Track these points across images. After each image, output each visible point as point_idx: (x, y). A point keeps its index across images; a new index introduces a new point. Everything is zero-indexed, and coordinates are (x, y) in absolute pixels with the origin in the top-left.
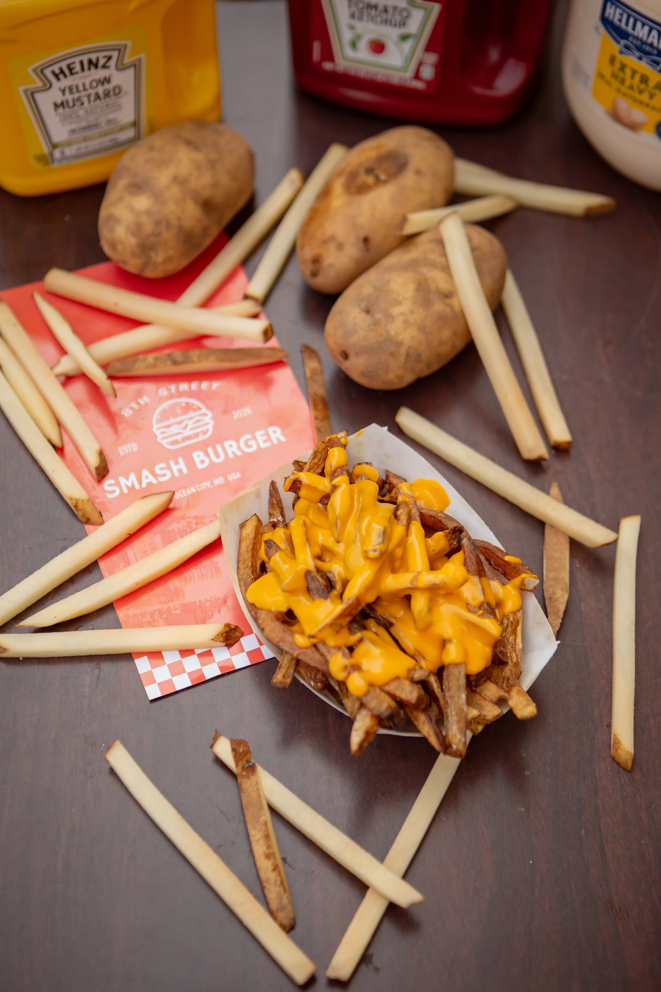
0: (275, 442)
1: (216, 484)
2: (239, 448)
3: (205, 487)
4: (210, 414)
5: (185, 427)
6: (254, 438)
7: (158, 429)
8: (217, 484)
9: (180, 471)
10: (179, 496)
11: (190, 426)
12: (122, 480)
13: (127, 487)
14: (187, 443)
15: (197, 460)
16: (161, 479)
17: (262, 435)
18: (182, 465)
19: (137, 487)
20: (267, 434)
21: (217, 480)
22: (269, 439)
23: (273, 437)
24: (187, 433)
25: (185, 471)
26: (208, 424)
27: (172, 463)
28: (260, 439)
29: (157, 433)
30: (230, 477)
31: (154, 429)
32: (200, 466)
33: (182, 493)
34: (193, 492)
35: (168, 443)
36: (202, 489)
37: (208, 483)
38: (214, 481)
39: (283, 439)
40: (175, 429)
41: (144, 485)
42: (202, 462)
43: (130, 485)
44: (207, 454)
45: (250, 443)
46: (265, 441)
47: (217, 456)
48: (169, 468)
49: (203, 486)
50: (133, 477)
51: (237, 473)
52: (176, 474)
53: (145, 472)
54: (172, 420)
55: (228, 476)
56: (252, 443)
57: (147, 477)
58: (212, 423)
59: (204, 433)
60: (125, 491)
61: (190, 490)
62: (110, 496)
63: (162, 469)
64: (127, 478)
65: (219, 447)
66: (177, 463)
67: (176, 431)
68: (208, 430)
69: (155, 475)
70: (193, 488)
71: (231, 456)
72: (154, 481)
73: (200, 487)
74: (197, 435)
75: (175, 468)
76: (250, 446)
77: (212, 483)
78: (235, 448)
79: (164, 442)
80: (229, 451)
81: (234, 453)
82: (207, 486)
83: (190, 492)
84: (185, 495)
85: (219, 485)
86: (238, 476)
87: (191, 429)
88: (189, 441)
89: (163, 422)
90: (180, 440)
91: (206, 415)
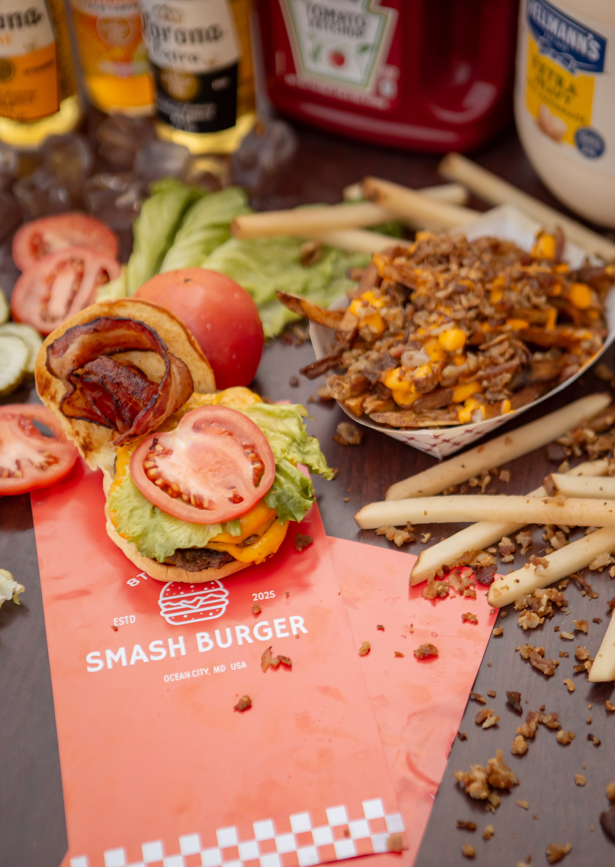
0: (295, 633)
1: (216, 672)
2: (251, 635)
3: (202, 674)
5: (195, 604)
6: (272, 625)
7: (164, 602)
8: (217, 672)
9: (178, 651)
10: (170, 680)
11: (201, 603)
12: (109, 653)
13: (113, 661)
14: (193, 621)
15: (200, 642)
16: (153, 658)
17: (281, 624)
18: (181, 645)
19: (124, 663)
20: (287, 623)
21: (218, 667)
22: (288, 629)
23: (294, 627)
24: (196, 609)
25: (183, 652)
26: (223, 602)
27: (170, 641)
28: (278, 628)
29: (162, 605)
30: (234, 667)
31: (160, 602)
32: (202, 649)
33: (173, 677)
34: (187, 677)
35: (170, 618)
36: (198, 675)
37: (207, 669)
38: (215, 668)
39: (304, 631)
40: (183, 605)
41: (132, 662)
42: (206, 645)
43: (116, 659)
44: (213, 637)
45: (265, 631)
46: (282, 631)
47: (224, 640)
48: (166, 646)
49: (200, 672)
50: (122, 651)
51: (243, 663)
52: (173, 655)
53: (137, 648)
54: (182, 595)
55: (231, 665)
56: (269, 631)
57: (138, 654)
58: (227, 602)
59: (215, 612)
60: (110, 666)
61: (184, 675)
62: (90, 669)
63: (156, 646)
64: (115, 652)
65: (228, 631)
66: (176, 642)
68: (220, 609)
69: (148, 653)
70: (188, 672)
71: (240, 642)
72: (146, 660)
73: (196, 673)
74: (206, 614)
75: (172, 647)
76: (265, 635)
77: (211, 670)
78: (246, 635)
79: (167, 617)
80: (239, 636)
81: (244, 639)
82: (204, 673)
83: (183, 677)
84: (177, 680)
85: (219, 674)
86: (243, 667)
87: (202, 606)
88: (195, 618)
89: (172, 595)
90: (185, 616)
91: (222, 593)
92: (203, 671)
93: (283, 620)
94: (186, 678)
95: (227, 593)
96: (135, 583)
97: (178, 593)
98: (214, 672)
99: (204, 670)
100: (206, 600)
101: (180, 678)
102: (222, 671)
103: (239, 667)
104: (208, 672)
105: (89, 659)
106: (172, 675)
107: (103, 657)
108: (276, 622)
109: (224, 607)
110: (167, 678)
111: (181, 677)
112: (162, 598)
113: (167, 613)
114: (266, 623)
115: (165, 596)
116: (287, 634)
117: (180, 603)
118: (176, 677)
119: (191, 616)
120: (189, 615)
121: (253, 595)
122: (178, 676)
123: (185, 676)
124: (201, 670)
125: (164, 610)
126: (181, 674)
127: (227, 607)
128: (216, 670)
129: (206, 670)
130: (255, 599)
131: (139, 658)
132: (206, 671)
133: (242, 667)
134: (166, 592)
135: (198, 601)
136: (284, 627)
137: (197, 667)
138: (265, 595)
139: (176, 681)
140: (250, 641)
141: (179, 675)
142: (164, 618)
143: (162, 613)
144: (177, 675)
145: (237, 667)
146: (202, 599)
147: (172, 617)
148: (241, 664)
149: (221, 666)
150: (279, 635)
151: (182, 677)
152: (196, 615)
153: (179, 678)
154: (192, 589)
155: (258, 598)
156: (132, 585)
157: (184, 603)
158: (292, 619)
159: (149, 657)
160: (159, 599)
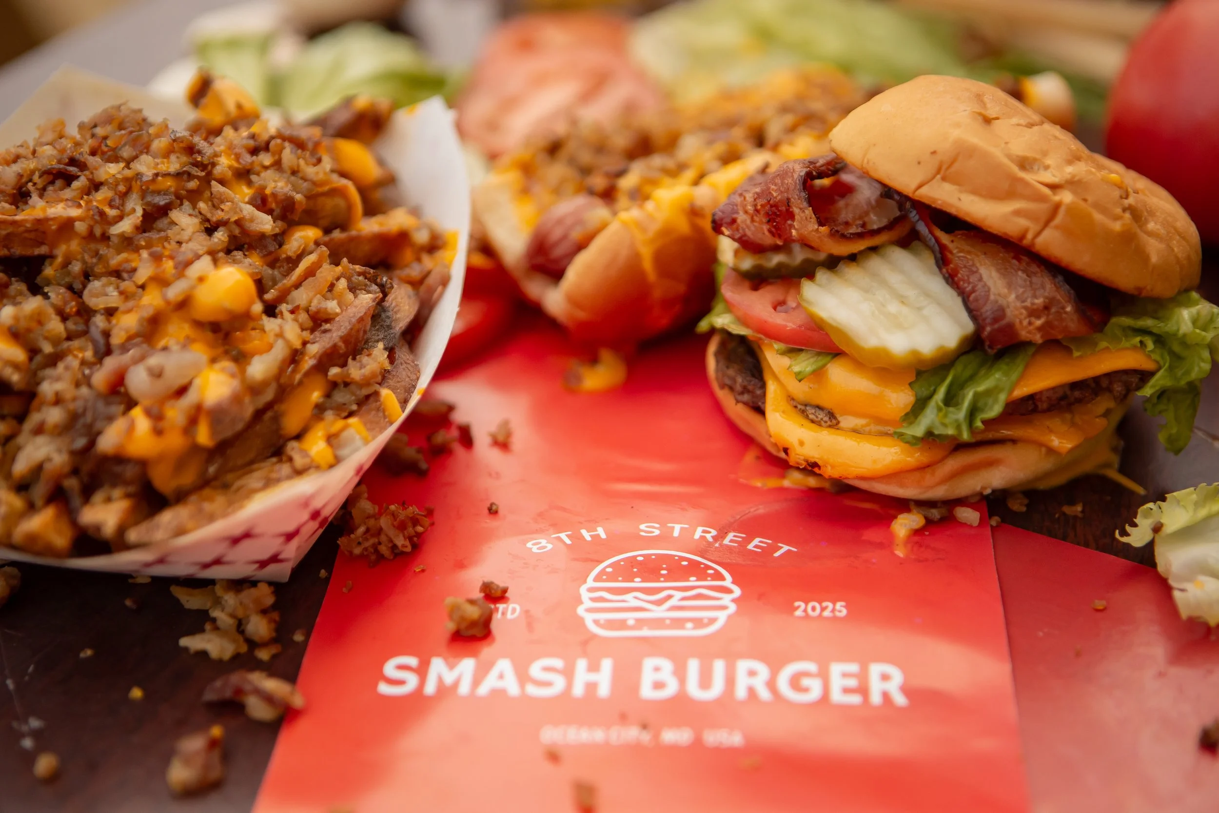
92: (635, 734)
93: (853, 668)
95: (737, 592)
96: (544, 548)
97: (629, 579)
98: (662, 741)
99: (638, 732)
100: (684, 599)
102: (681, 741)
103: (722, 740)
104: (649, 738)
105: (389, 669)
106: (562, 729)
107: (422, 670)
108: (836, 669)
109: (722, 617)
110: (550, 732)
111: (583, 736)
112: (590, 582)
113: (590, 610)
114: (811, 667)
115: (597, 579)
116: (855, 699)
117: (629, 597)
118: (571, 731)
119: (642, 624)
120: (638, 621)
121: (796, 604)
123: (593, 737)
124: (632, 731)
125: (588, 604)
126: (583, 731)
127: (730, 617)
128: (668, 736)
129: (643, 732)
130: (798, 613)
131: (499, 684)
132: (644, 736)
134: (603, 572)
135: (670, 597)
136: (852, 683)
137: (624, 724)
138: (824, 609)
140: (765, 695)
141: (578, 731)
143: (581, 610)
144: (573, 729)
145: (718, 739)
146: (678, 595)
147: (601, 620)
148: (730, 735)
149: (682, 731)
150: (837, 696)
154: (663, 576)
155: (805, 611)
156: (535, 550)
157: (636, 598)
158: (877, 669)
160: (585, 582)
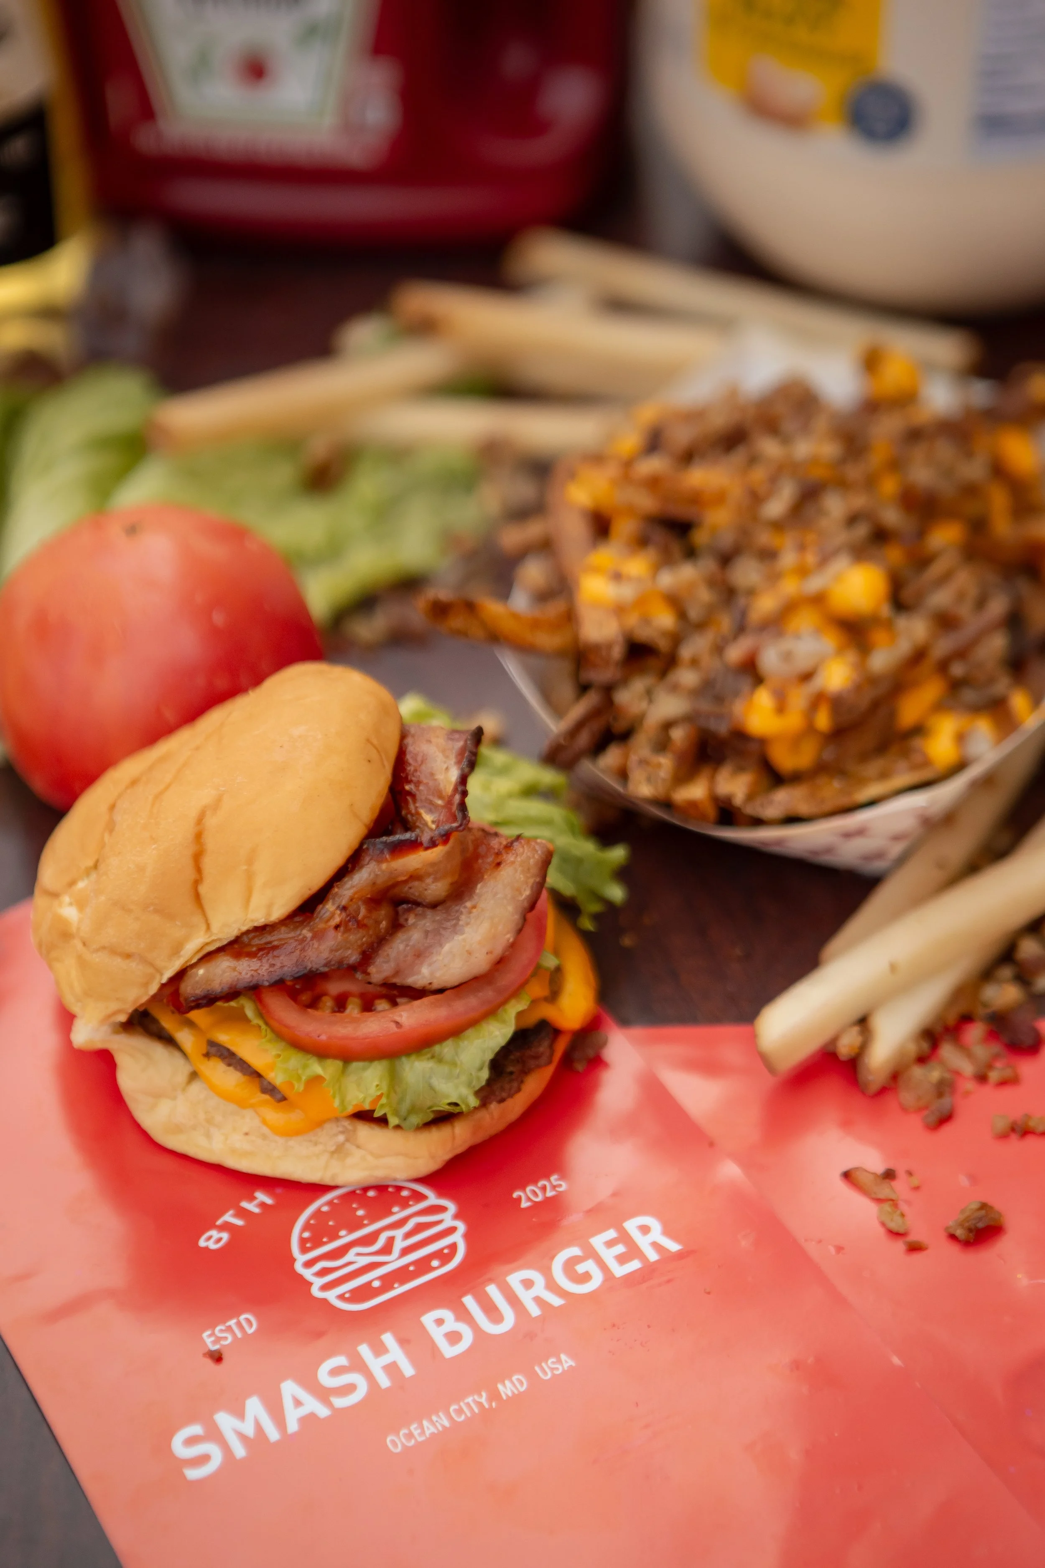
0: (653, 1256)
1: (507, 1395)
2: (552, 1286)
3: (476, 1410)
4: (452, 1207)
5: (387, 1249)
6: (591, 1254)
7: (309, 1264)
8: (510, 1394)
9: (392, 1369)
10: (403, 1444)
11: (400, 1245)
12: (225, 1421)
13: (243, 1437)
14: (399, 1290)
15: (437, 1334)
16: (340, 1402)
17: (610, 1244)
18: (396, 1354)
19: (273, 1434)
20: (624, 1237)
21: (507, 1383)
22: (633, 1252)
23: (643, 1242)
24: (394, 1262)
25: (408, 1370)
26: (452, 1230)
27: (364, 1350)
28: (609, 1256)
29: (308, 1274)
30: (545, 1372)
31: (299, 1267)
32: (449, 1351)
33: (410, 1436)
34: (443, 1426)
35: (341, 1297)
36: (469, 1414)
37: (484, 1394)
38: (500, 1387)
39: (674, 1247)
40: (357, 1258)
41: (293, 1426)
42: (454, 1337)
43: (249, 1429)
44: (463, 1315)
45: (581, 1268)
46: (622, 1259)
48: (359, 1366)
49: (468, 1404)
50: (254, 1406)
51: (563, 1357)
52: (384, 1382)
53: (289, 1389)
54: (346, 1238)
55: (537, 1369)
56: (589, 1267)
57: (298, 1403)
58: (461, 1227)
59: (445, 1256)
60: (240, 1451)
61: (433, 1423)
62: (193, 1474)
63: (336, 1372)
64: (240, 1413)
65: (492, 1290)
66: (379, 1350)
67: (363, 1261)
68: (453, 1247)
69: (323, 1394)
70: (441, 1414)
71: (535, 1311)
72: (323, 1412)
73: (460, 1411)
74: (425, 1265)
75: (376, 1365)
76: (586, 1277)
77: (495, 1395)
78: (540, 1288)
79: (331, 1296)
80: (526, 1297)
81: (538, 1300)
82: (480, 1405)
83: (433, 1430)
84: (420, 1439)
85: (517, 1398)
86: (566, 1366)
87: (405, 1251)
88: (403, 1282)
89: (322, 1244)
90: (376, 1284)
91: (442, 1209)
92: (474, 1401)
93: (611, 1234)
94: (440, 1428)
96: (219, 1240)
97: (335, 1237)
98: (504, 1397)
99: (476, 1397)
100: (408, 1235)
101: (428, 1433)
102: (522, 1389)
103: (557, 1369)
104: (490, 1399)
105: (179, 1447)
106: (403, 1431)
107: (214, 1434)
108: (598, 1242)
109: (457, 1238)
110: (396, 1443)
111: (428, 1428)
112: (300, 1257)
113: (325, 1287)
114: (574, 1251)
115: (304, 1250)
116: (635, 1265)
117: (350, 1256)
118: (416, 1433)
119: (388, 1281)
120: (383, 1278)
121: (515, 1195)
122: (419, 1431)
123: (437, 1424)
124: (469, 1400)
125: (318, 1282)
126: (425, 1423)
127: (467, 1236)
128: (506, 1389)
129: (481, 1396)
130: (524, 1204)
131: (303, 1411)
132: (483, 1400)
133: (566, 1368)
134: (303, 1241)
135: (391, 1241)
136: (620, 1249)
137: (459, 1397)
138: (544, 1188)
139: (418, 1445)
140: (556, 1301)
141: (421, 1427)
142: (325, 1301)
143: (315, 1292)
144: (416, 1429)
145: (552, 1369)
146: (399, 1233)
147: (344, 1294)
148: (559, 1361)
149: (514, 1378)
150: (620, 1271)
151: (430, 1429)
152: (401, 1275)
153: (423, 1432)
154: (364, 1218)
155: (529, 1199)
156: (212, 1246)
157: (359, 1254)
158: (631, 1226)
159: (329, 1405)
160: (294, 1260)
